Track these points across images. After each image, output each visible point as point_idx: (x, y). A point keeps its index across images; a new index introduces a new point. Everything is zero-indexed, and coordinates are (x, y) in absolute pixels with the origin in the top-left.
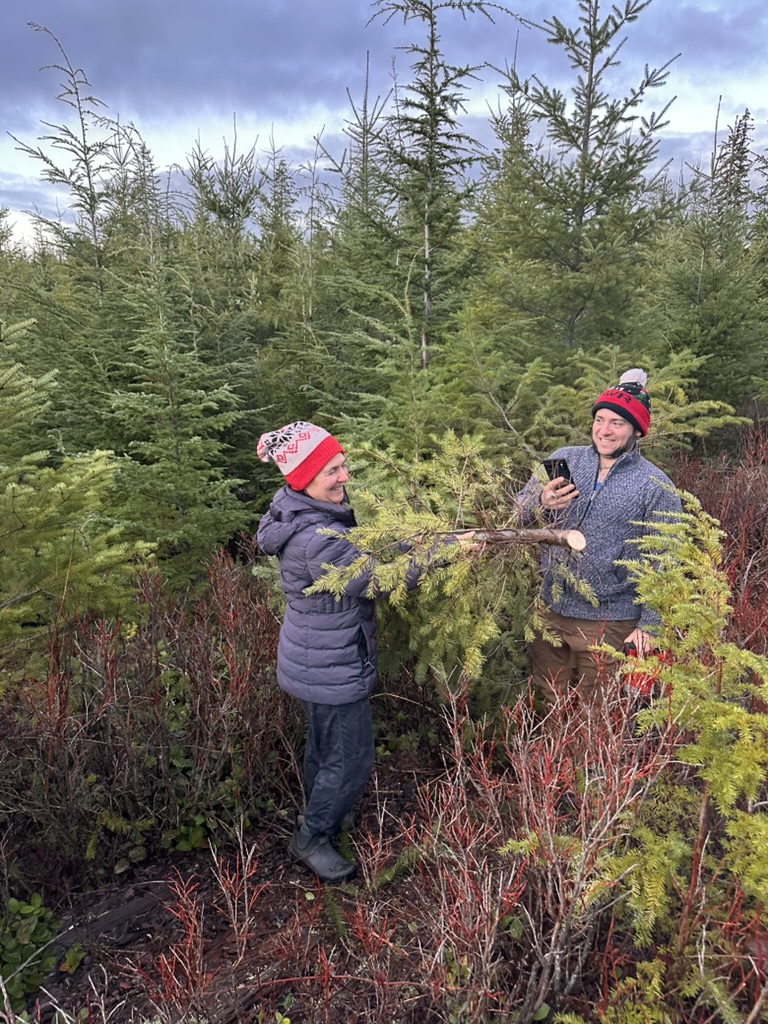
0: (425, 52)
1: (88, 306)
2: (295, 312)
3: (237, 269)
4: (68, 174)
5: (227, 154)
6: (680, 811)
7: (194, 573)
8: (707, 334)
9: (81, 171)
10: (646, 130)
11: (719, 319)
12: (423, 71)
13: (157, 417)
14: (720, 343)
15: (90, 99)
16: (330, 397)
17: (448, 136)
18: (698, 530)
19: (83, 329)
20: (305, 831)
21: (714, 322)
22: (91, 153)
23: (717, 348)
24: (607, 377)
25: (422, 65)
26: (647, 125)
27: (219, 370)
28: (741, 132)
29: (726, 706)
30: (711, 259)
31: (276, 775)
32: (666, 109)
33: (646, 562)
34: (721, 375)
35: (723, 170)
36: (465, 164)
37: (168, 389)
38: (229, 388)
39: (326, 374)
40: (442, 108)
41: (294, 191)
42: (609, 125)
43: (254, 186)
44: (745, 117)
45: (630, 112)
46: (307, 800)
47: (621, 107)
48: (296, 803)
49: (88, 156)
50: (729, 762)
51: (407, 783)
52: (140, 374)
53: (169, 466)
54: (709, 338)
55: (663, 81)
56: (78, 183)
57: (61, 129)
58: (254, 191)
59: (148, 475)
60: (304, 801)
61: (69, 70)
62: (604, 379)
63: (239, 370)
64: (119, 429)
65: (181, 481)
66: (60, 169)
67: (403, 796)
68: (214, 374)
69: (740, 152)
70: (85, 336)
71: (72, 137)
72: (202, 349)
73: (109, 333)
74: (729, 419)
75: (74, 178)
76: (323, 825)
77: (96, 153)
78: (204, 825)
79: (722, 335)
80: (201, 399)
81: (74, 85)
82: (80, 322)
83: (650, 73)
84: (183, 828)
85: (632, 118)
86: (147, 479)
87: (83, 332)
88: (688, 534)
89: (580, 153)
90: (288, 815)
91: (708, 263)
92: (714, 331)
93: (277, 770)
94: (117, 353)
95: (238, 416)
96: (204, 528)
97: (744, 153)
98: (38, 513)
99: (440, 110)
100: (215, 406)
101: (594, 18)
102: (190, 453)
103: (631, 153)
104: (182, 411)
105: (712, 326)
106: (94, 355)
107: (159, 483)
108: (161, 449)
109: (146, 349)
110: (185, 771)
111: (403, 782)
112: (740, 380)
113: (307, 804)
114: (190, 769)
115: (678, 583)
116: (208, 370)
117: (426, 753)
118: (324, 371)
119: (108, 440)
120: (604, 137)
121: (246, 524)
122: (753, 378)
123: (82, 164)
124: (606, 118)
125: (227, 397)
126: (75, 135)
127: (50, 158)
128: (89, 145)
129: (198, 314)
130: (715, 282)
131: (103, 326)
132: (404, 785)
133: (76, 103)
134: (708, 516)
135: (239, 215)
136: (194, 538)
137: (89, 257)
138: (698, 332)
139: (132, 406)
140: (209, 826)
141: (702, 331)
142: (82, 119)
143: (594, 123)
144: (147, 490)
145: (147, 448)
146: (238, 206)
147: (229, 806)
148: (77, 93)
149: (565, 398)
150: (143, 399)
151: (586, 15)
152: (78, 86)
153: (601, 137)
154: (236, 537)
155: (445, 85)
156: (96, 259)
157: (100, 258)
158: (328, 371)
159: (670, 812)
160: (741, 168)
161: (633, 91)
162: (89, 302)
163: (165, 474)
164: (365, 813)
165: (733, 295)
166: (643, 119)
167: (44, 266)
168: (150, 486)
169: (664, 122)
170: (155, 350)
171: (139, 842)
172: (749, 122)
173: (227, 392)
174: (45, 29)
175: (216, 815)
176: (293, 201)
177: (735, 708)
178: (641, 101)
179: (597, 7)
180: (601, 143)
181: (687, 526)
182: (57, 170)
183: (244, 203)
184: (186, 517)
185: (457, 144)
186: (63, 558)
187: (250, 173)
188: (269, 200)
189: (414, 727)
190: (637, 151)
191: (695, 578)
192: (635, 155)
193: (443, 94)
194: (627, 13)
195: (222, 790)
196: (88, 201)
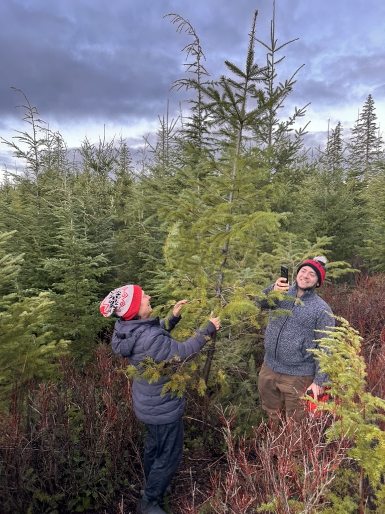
0: (197, 102)
1: (32, 214)
2: (135, 217)
3: (104, 195)
4: (26, 153)
5: (101, 142)
6: (347, 482)
7: (82, 351)
8: (331, 225)
9: (32, 152)
10: (298, 136)
11: (336, 218)
12: (195, 111)
13: (67, 271)
14: (338, 229)
15: (39, 120)
16: (153, 258)
17: (208, 139)
18: (348, 335)
19: (29, 226)
20: (145, 498)
21: (334, 219)
22: (38, 144)
23: (336, 232)
24: (287, 249)
25: (195, 108)
26: (298, 133)
27: (97, 245)
28: (337, 131)
29: (370, 427)
30: (330, 191)
31: (129, 464)
32: (306, 127)
33: (323, 350)
34: (339, 245)
35: (331, 148)
36: (215, 151)
37: (73, 256)
38: (104, 255)
39: (150, 246)
40: (205, 127)
41: (130, 157)
42: (280, 133)
43: (113, 157)
44: (338, 125)
45: (290, 127)
46: (147, 479)
47: (285, 125)
48: (139, 480)
49: (36, 145)
50: (375, 457)
51: (198, 466)
52: (60, 250)
53: (72, 295)
54: (332, 227)
55: (303, 114)
56: (31, 158)
57: (24, 133)
58: (114, 160)
59: (61, 300)
60: (145, 480)
61: (29, 107)
62: (286, 250)
63: (106, 245)
64: (45, 275)
65: (78, 302)
66: (22, 151)
67: (196, 474)
68: (95, 247)
69: (338, 141)
70: (30, 229)
71: (29, 137)
72: (89, 235)
73: (42, 228)
74: (349, 269)
75: (29, 156)
76: (156, 493)
77: (40, 144)
78: (91, 496)
79: (338, 226)
80: (89, 261)
81: (31, 114)
82: (29, 222)
83: (298, 111)
84: (79, 498)
85: (290, 130)
86: (60, 302)
87: (29, 227)
88: (343, 337)
89: (267, 145)
90: (135, 488)
91: (329, 192)
92: (334, 224)
93: (129, 462)
94: (46, 238)
95: (108, 269)
96: (88, 326)
97: (339, 141)
98: (13, 327)
99: (204, 128)
100: (96, 264)
101: (271, 87)
102: (82, 288)
103: (291, 145)
104: (80, 267)
105: (333, 221)
106: (34, 239)
107: (66, 304)
108: (68, 287)
109: (63, 238)
110: (81, 463)
111: (196, 466)
112: (349, 247)
113: (146, 482)
114: (83, 462)
115: (339, 360)
116: (91, 245)
117: (207, 449)
118: (149, 245)
119: (39, 281)
120: (278, 138)
121: (110, 323)
122: (355, 246)
123: (33, 149)
124: (279, 130)
125: (102, 260)
126: (30, 136)
127: (18, 146)
128: (37, 140)
129: (88, 219)
130: (333, 201)
131: (39, 224)
132: (196, 467)
133: (32, 122)
134: (353, 329)
135: (106, 170)
136: (83, 332)
137: (34, 191)
138: (327, 224)
139: (55, 266)
140: (94, 496)
141: (329, 224)
142: (34, 129)
143: (273, 132)
144: (60, 308)
145: (61, 286)
146: (105, 166)
147: (104, 484)
148: (32, 118)
149: (269, 259)
150: (61, 262)
151: (268, 87)
152: (33, 114)
153: (277, 138)
154: (104, 330)
155: (206, 117)
156: (37, 192)
157: (39, 192)
158: (151, 245)
159: (343, 483)
160: (339, 147)
161: (290, 118)
162: (33, 213)
163: (70, 299)
164: (177, 485)
165: (342, 207)
166: (296, 131)
167: (8, 192)
168: (62, 306)
169: (306, 132)
170: (68, 238)
171: (55, 507)
172: (340, 127)
173: (103, 258)
174: (19, 90)
175: (98, 490)
176: (130, 162)
177: (375, 428)
178: (294, 122)
179: (272, 83)
180: (277, 141)
181: (343, 334)
182: (21, 152)
183: (108, 165)
184: (79, 321)
185: (212, 143)
186: (22, 349)
187: (111, 151)
188: (119, 162)
189: (200, 434)
190: (294, 144)
191: (348, 358)
192: (293, 146)
193: (205, 120)
194: (286, 86)
195: (100, 474)
196: (35, 165)
